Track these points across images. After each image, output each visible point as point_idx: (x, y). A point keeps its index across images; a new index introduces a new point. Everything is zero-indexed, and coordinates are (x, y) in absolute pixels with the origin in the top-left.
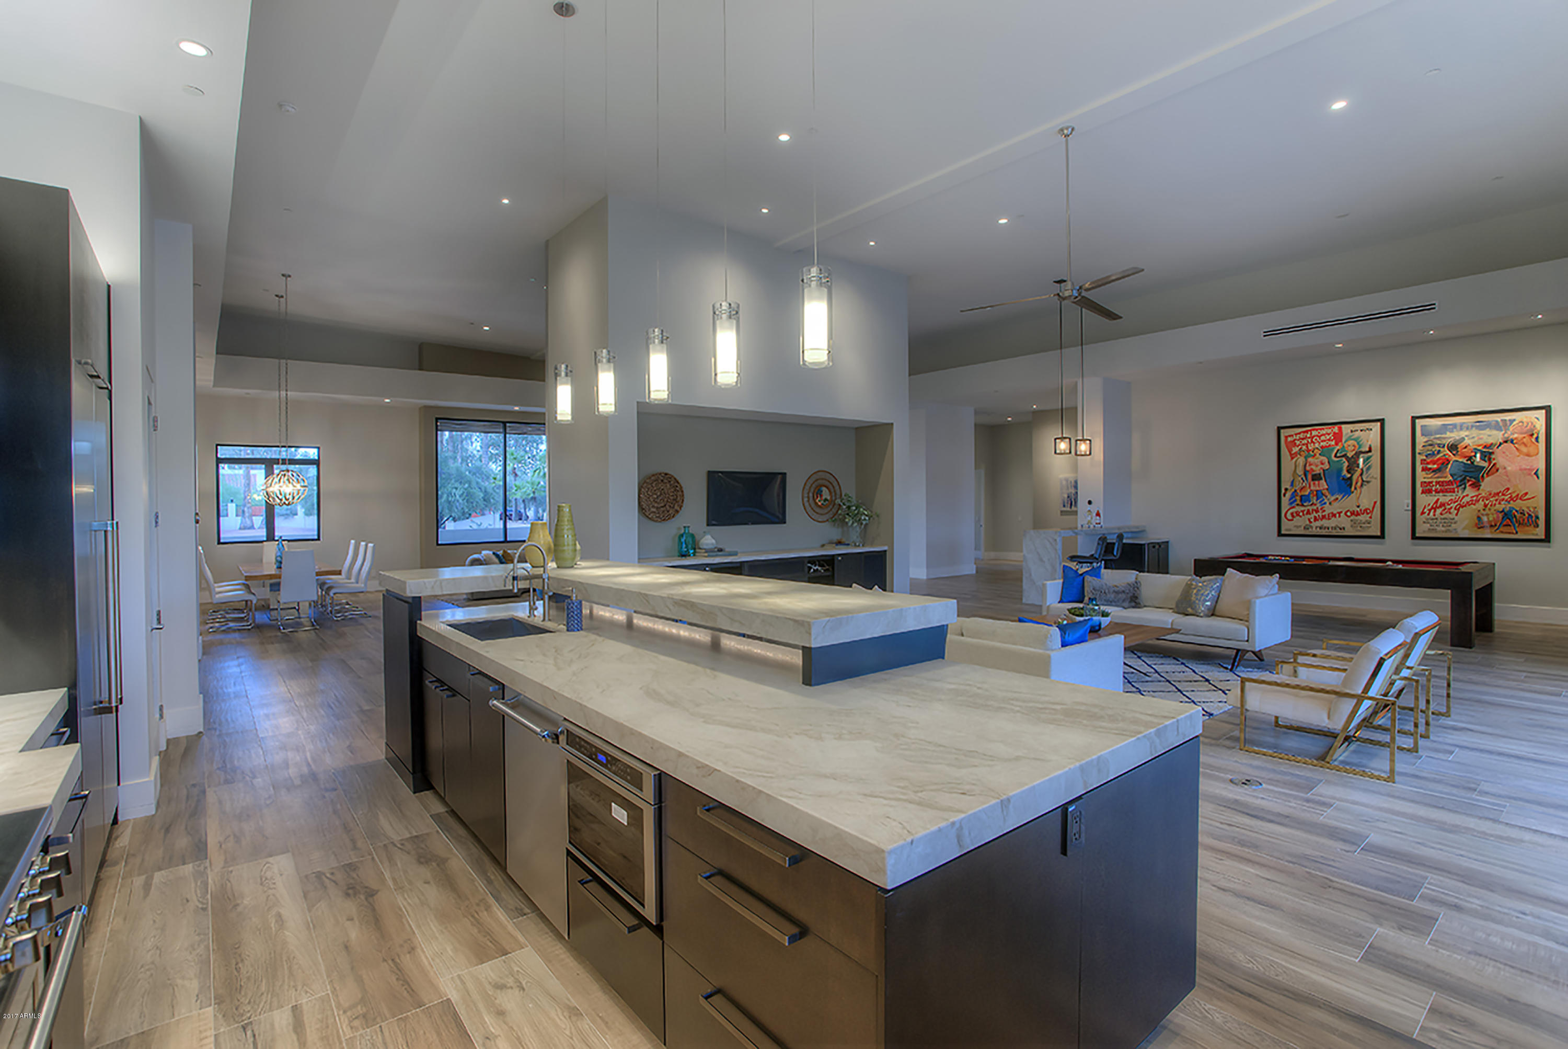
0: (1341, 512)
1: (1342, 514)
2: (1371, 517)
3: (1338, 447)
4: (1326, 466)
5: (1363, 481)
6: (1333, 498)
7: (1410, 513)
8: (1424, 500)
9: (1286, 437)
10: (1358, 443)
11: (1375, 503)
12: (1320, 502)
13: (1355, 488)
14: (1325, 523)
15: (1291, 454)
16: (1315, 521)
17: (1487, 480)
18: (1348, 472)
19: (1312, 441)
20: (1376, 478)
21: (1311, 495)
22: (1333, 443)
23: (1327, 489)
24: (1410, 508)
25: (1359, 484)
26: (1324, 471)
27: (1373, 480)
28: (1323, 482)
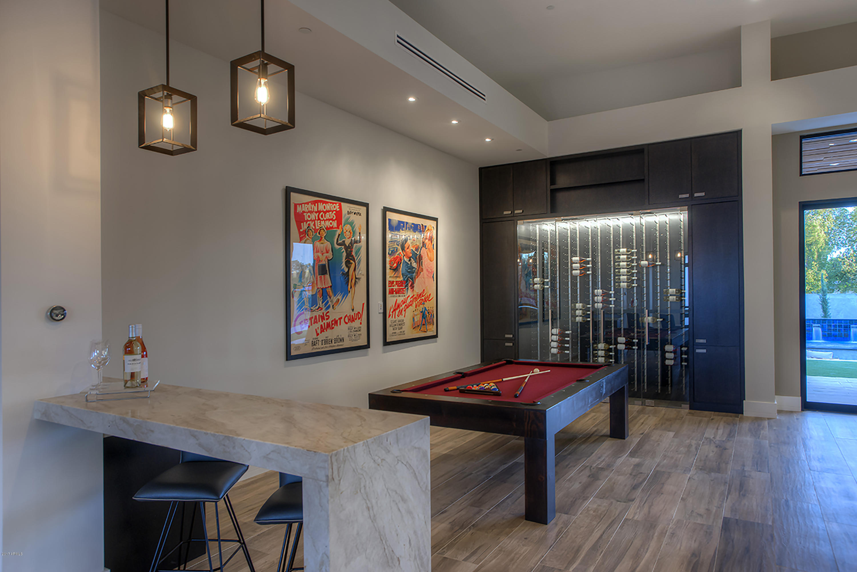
0: (341, 318)
1: (342, 320)
2: (361, 323)
3: (339, 231)
4: (330, 255)
5: (356, 278)
6: (335, 300)
7: (382, 315)
8: (391, 300)
9: (296, 205)
10: (353, 229)
11: (363, 304)
12: (326, 304)
13: (351, 287)
14: (329, 334)
15: (300, 233)
16: (321, 333)
17: (417, 280)
18: (347, 266)
19: (319, 219)
20: (363, 275)
21: (318, 296)
22: (335, 224)
23: (331, 287)
24: (382, 311)
25: (353, 281)
26: (328, 260)
27: (363, 277)
28: (327, 276)
